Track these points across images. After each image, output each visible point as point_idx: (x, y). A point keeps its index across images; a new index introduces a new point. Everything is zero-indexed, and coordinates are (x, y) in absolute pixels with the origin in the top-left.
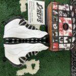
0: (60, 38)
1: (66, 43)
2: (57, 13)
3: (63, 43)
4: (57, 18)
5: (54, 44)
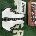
0: (35, 19)
2: (33, 6)
4: (33, 9)
5: (32, 22)
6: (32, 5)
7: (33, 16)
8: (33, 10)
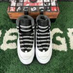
3: (50, 2)
7: (40, 8)
8: (27, 8)
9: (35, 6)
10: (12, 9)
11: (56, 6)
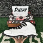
1: (30, 17)
3: (30, 19)
6: (12, 22)
9: (22, 21)
10: (10, 22)
11: (33, 20)
